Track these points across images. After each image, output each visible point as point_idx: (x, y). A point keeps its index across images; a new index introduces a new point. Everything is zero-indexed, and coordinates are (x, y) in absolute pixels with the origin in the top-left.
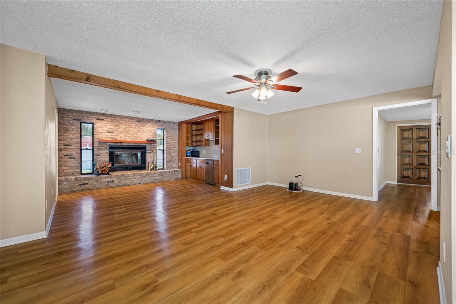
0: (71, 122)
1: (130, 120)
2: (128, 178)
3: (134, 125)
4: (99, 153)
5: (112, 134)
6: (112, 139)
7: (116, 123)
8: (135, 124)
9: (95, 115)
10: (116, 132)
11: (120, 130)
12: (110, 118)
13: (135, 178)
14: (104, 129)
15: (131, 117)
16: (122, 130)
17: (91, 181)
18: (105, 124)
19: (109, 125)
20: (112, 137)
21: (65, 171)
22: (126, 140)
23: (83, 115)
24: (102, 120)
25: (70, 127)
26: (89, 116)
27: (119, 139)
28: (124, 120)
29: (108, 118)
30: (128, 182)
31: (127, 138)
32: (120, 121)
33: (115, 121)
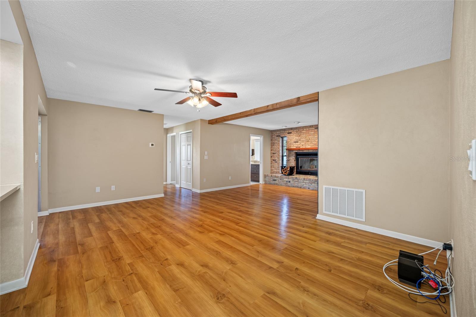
0: (276, 138)
1: (310, 129)
2: (299, 181)
3: (312, 133)
4: (289, 159)
5: (297, 143)
6: (296, 147)
7: (299, 134)
8: (314, 131)
9: (287, 131)
10: (299, 141)
11: (302, 139)
12: (295, 131)
13: (305, 183)
14: (292, 140)
15: (310, 126)
16: (303, 139)
17: (278, 179)
18: (293, 136)
19: (295, 136)
20: (297, 146)
21: (273, 170)
22: (307, 147)
23: (281, 132)
24: (291, 133)
25: (275, 141)
26: (284, 132)
27: (301, 147)
28: (305, 129)
29: (294, 131)
30: (300, 185)
31: (307, 145)
32: (302, 132)
33: (298, 132)
